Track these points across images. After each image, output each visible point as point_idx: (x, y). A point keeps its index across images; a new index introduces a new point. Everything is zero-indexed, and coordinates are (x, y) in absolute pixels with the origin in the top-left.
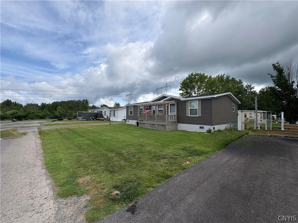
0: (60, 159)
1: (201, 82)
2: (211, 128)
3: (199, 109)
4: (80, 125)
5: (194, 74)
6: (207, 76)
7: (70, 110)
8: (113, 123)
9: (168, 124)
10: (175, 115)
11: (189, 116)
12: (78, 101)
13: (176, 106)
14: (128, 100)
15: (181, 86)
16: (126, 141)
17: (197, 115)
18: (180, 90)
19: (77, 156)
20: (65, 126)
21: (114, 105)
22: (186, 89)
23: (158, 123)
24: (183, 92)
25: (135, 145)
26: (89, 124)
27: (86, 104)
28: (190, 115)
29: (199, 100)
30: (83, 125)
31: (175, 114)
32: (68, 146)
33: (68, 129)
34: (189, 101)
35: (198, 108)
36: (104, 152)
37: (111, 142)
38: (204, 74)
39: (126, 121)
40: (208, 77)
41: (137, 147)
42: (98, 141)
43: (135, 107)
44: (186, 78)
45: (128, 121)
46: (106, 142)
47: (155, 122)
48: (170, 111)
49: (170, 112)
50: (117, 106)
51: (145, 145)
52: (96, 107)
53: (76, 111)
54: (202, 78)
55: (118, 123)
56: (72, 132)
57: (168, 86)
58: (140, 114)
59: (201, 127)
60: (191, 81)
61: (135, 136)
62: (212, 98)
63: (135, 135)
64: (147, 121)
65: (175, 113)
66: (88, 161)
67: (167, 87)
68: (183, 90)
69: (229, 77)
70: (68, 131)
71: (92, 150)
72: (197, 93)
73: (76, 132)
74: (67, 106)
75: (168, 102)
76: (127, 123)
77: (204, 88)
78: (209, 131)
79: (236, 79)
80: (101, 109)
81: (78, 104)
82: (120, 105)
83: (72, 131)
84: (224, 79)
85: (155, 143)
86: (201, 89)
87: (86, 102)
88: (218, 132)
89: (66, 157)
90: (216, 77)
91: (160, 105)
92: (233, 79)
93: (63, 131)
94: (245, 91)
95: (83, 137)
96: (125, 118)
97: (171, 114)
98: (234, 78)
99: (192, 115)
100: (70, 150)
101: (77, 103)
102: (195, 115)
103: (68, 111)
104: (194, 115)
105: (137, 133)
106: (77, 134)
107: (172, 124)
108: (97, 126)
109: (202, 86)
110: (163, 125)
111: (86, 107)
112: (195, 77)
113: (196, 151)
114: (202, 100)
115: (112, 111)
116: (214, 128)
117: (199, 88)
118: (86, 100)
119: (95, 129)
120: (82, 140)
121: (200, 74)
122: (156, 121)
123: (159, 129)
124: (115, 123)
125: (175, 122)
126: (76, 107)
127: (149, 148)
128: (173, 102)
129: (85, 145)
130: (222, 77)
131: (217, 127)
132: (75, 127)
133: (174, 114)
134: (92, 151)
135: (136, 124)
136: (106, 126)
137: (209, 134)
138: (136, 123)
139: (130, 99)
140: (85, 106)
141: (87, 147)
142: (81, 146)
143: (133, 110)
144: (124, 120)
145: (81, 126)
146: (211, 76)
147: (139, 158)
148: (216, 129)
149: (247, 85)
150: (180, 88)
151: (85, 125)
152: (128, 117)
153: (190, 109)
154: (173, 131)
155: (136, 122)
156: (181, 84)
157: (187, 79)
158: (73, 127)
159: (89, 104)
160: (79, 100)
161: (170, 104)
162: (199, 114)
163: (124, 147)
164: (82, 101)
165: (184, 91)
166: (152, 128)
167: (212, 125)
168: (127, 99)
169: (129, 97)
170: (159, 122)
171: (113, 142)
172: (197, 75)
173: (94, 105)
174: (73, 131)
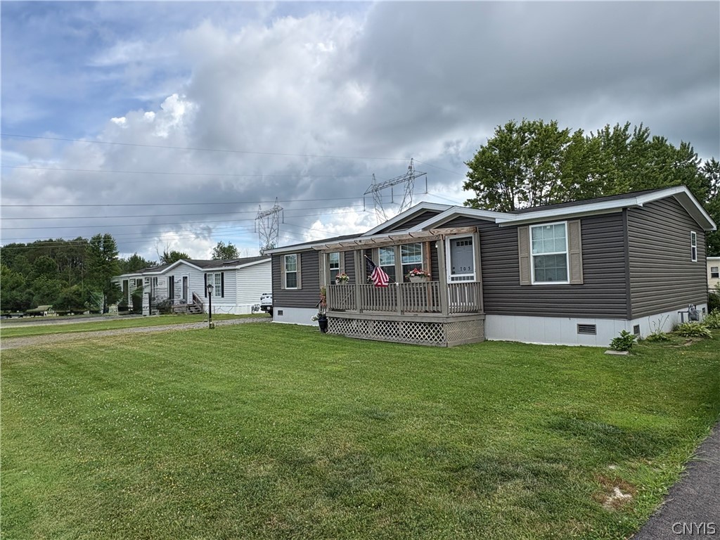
0: (28, 504)
1: (545, 157)
2: (627, 326)
3: (571, 255)
4: (92, 334)
5: (518, 126)
6: (565, 133)
7: (44, 277)
8: (221, 324)
9: (449, 321)
10: (475, 281)
11: (533, 284)
12: (74, 242)
13: (475, 247)
14: (268, 231)
15: (471, 171)
16: (301, 399)
17: (566, 280)
18: (467, 187)
19: (104, 486)
20: (32, 342)
21: (213, 252)
22: (490, 185)
23: (409, 316)
24: (478, 195)
25: (346, 417)
26: (126, 331)
27: (105, 252)
28: (536, 280)
29: (570, 218)
30: (105, 333)
31: (472, 278)
32: (53, 432)
33: (45, 354)
34: (531, 227)
35: (567, 252)
36: (222, 455)
37: (240, 405)
38: (554, 125)
39: (271, 312)
40: (571, 135)
41: (361, 424)
42: (184, 405)
43: (309, 255)
44: (490, 143)
45: (280, 313)
46: (218, 409)
47: (394, 313)
48: (453, 268)
49: (453, 273)
50: (227, 255)
51: (391, 414)
52: (143, 261)
53: (67, 280)
54: (547, 139)
55: (242, 321)
56: (63, 366)
57: (416, 174)
58: (333, 283)
59: (583, 329)
60: (509, 151)
61: (330, 373)
62: (625, 209)
63: (329, 368)
64: (361, 310)
65: (474, 275)
66: (159, 511)
67: (411, 177)
68: (476, 188)
69: (644, 134)
70: (44, 362)
71: (167, 448)
72: (530, 196)
73: (80, 364)
74: (31, 261)
75: (443, 231)
76: (277, 319)
77: (556, 179)
78: (623, 343)
79: (668, 143)
80: (170, 270)
81: (73, 254)
82: (238, 251)
83: (61, 360)
84: (628, 142)
85: (427, 404)
86: (543, 183)
87: (106, 246)
88: (656, 346)
89: (55, 493)
90: (596, 135)
91: (408, 246)
92: (660, 142)
93: (23, 363)
94: (703, 185)
95: (112, 386)
96: (269, 301)
97: (457, 279)
98: (663, 138)
99: (543, 281)
100: (69, 454)
101: (72, 250)
102: (558, 280)
103: (37, 282)
104: (550, 280)
105: (330, 359)
106: (87, 373)
107: (467, 319)
108: (160, 337)
109: (548, 169)
110: (430, 324)
111: (107, 263)
112: (524, 137)
113: (621, 433)
114: (584, 219)
115: (214, 277)
116: (637, 328)
117: (538, 180)
118: (107, 238)
119: (156, 351)
120: (113, 404)
121: (541, 124)
122: (399, 308)
123: (412, 341)
124: (230, 322)
125: (476, 311)
126: (69, 266)
127: (413, 428)
128: (464, 231)
129: (130, 425)
130: (620, 136)
131: (651, 325)
132: (75, 346)
133: (468, 278)
134: (167, 454)
135: (317, 324)
136: (197, 334)
137: (625, 353)
138: (315, 319)
139: (275, 227)
140: (104, 262)
141: (140, 437)
142: (113, 430)
143: (298, 271)
144: (264, 308)
145: (97, 338)
146: (580, 132)
147: (389, 481)
148: (645, 333)
149: (711, 163)
150: (467, 180)
151: (108, 333)
152: (281, 298)
153: (535, 257)
154: (472, 345)
155: (316, 316)
156: (471, 165)
157: (493, 144)
158: (62, 346)
159: (116, 254)
160: (79, 239)
161: (451, 240)
162: (572, 276)
163: (304, 429)
164: (89, 240)
165: (481, 191)
166: (382, 338)
167: (630, 318)
168: (262, 231)
169: (270, 222)
170: (412, 314)
171: (248, 408)
172: (528, 128)
173: (138, 255)
174: (65, 363)
